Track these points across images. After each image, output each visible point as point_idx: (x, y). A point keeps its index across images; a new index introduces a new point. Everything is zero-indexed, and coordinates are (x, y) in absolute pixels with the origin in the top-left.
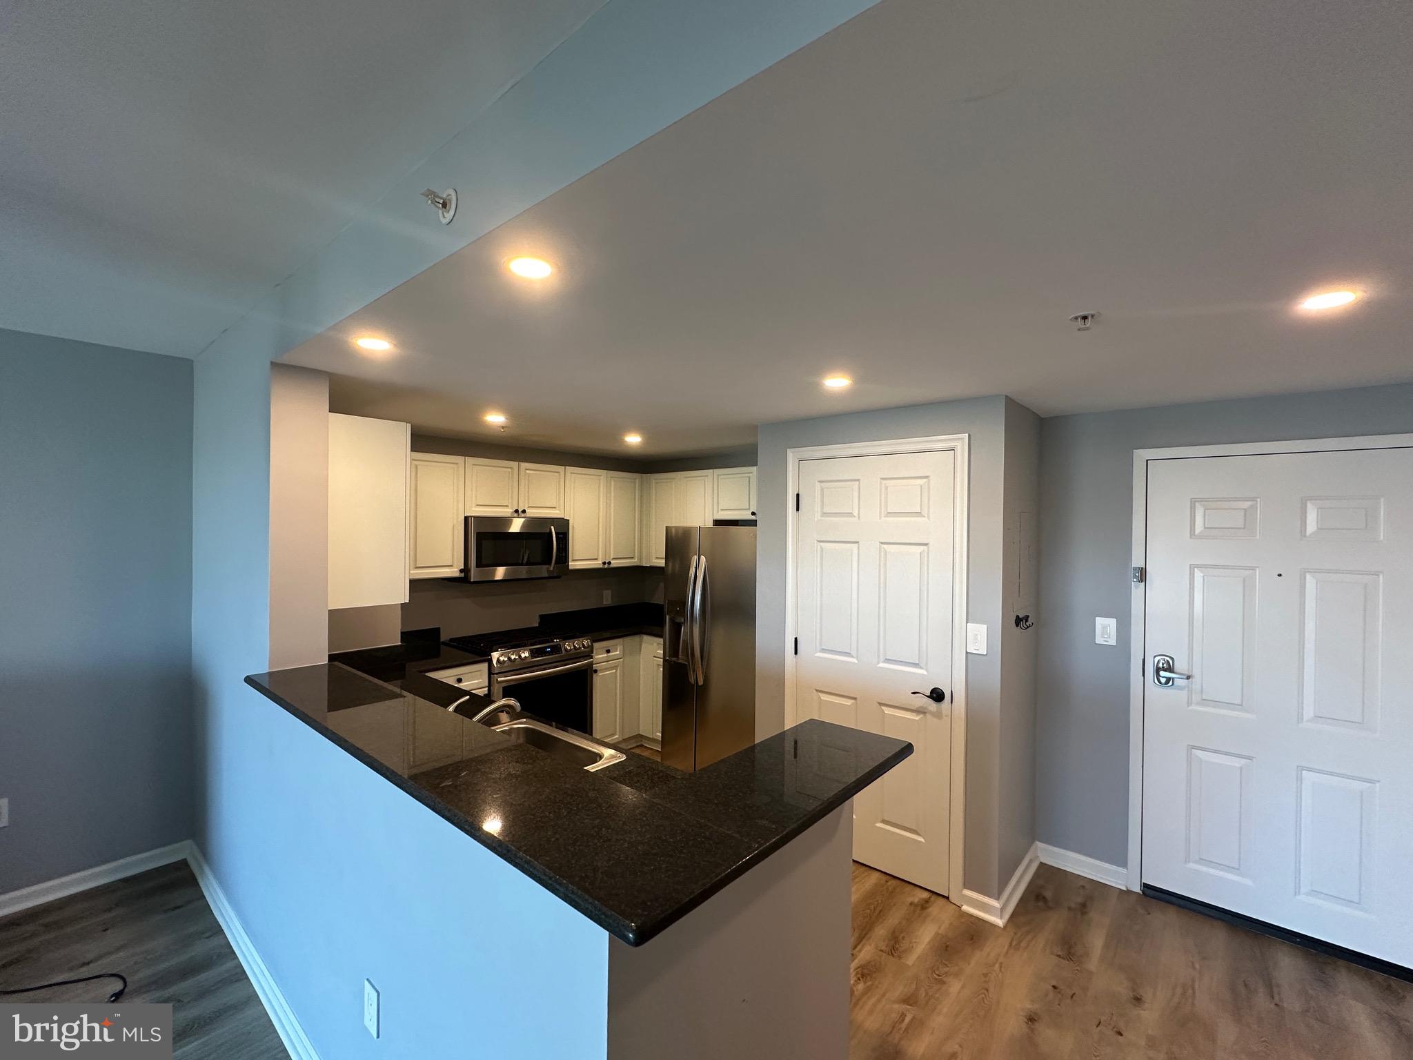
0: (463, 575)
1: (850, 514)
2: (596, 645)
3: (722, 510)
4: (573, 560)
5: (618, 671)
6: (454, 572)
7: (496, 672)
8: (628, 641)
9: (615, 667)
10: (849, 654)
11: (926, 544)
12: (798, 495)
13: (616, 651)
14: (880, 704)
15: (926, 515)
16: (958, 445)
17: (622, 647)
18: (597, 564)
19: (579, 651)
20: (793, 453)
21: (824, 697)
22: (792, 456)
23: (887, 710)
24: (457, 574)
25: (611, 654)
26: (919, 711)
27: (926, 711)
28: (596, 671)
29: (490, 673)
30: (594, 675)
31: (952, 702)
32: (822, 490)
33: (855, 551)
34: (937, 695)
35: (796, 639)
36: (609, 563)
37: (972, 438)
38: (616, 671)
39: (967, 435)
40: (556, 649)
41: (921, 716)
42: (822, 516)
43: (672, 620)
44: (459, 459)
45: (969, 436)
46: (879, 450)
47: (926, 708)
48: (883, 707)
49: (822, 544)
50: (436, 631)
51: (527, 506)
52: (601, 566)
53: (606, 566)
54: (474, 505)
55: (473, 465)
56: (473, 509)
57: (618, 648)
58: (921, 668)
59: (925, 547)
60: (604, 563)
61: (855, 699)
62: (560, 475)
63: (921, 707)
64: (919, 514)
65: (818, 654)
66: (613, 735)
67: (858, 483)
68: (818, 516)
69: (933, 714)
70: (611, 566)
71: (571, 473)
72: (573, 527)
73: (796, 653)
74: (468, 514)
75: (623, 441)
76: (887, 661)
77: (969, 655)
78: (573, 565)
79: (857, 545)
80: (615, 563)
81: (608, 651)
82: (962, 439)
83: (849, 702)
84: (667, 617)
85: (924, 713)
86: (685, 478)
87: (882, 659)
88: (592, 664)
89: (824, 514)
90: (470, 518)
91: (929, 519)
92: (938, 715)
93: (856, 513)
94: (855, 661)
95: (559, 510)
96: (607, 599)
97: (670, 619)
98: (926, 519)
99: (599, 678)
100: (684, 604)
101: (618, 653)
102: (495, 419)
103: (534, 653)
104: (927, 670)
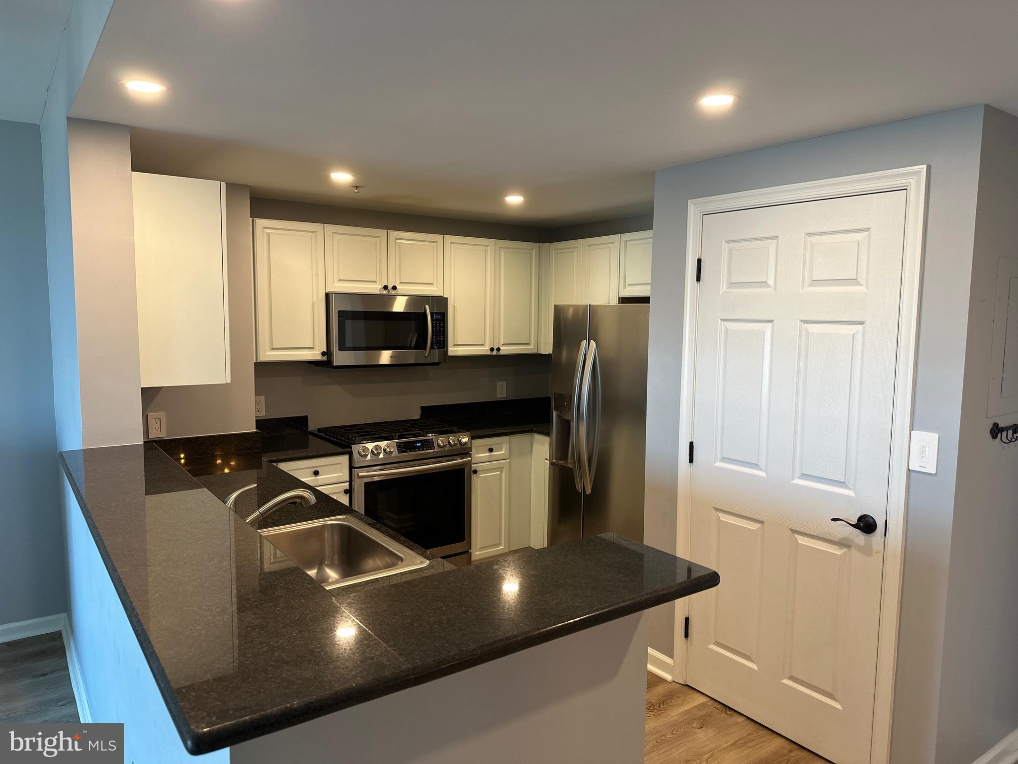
0: (325, 358)
1: (764, 284)
2: (476, 442)
3: (629, 285)
4: (455, 345)
5: (504, 472)
6: (315, 355)
7: (357, 466)
8: (516, 439)
9: (500, 469)
10: (755, 466)
11: (862, 323)
12: (699, 261)
13: (502, 451)
14: (794, 531)
15: (864, 283)
16: (912, 182)
17: (508, 446)
18: (484, 350)
19: (454, 447)
20: (694, 204)
21: (724, 518)
22: (694, 209)
23: (802, 540)
24: (319, 357)
25: (493, 453)
26: (843, 543)
27: (850, 544)
28: (475, 472)
29: (351, 467)
30: (474, 477)
31: (885, 535)
32: (730, 251)
33: (768, 334)
34: (866, 525)
35: (691, 444)
36: (498, 349)
37: (933, 171)
38: (501, 473)
39: (925, 166)
40: (428, 444)
41: (845, 550)
42: (728, 287)
43: (559, 417)
44: (317, 227)
45: (929, 169)
46: (803, 195)
47: (851, 541)
48: (797, 536)
49: (726, 324)
50: (304, 420)
51: (398, 282)
52: (489, 353)
53: (495, 353)
54: (336, 280)
55: (334, 233)
56: (335, 284)
57: (503, 446)
58: (848, 488)
59: (860, 327)
60: (492, 350)
61: (762, 522)
62: (437, 246)
63: (845, 539)
64: (854, 281)
65: (718, 464)
66: (499, 544)
67: (775, 241)
68: (723, 288)
69: (860, 549)
70: (501, 353)
71: (451, 243)
72: (454, 306)
73: (691, 461)
74: (329, 290)
75: (503, 203)
76: (804, 476)
77: (912, 474)
78: (453, 350)
79: (770, 325)
80: (505, 350)
81: (491, 450)
82: (918, 172)
83: (754, 526)
84: (554, 412)
85: (848, 546)
86: (589, 246)
87: (798, 473)
88: (470, 463)
89: (732, 285)
90: (330, 295)
91: (867, 288)
92: (867, 551)
93: (771, 282)
94: (762, 474)
95: (437, 287)
96: (502, 391)
97: (559, 416)
98: (864, 287)
99: (479, 480)
100: (571, 398)
101: (503, 452)
102: (341, 178)
103: (402, 448)
104: (854, 491)
